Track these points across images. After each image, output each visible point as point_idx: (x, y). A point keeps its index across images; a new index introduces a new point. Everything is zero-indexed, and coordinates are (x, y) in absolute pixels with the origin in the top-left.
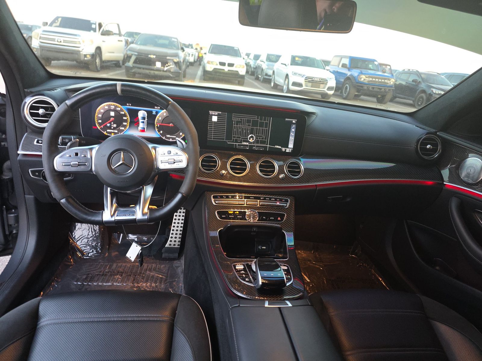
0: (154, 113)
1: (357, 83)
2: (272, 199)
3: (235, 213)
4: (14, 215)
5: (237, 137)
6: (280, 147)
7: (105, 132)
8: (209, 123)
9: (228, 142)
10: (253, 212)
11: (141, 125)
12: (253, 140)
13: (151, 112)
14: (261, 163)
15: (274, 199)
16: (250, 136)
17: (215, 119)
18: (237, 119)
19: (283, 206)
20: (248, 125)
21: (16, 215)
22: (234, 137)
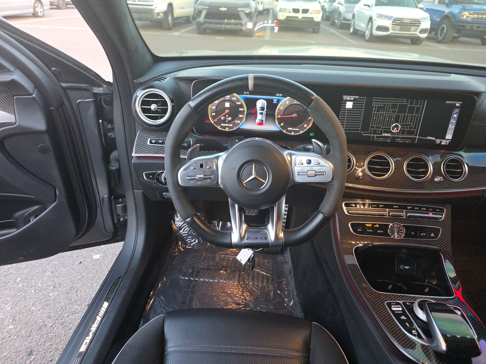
0: (275, 101)
1: (458, 22)
2: (422, 209)
3: (375, 226)
4: (121, 205)
5: (376, 127)
6: (434, 139)
7: (219, 126)
8: (342, 110)
9: (364, 133)
10: (398, 226)
11: (259, 117)
12: (397, 130)
13: (272, 100)
14: (409, 161)
15: (425, 209)
16: (394, 125)
17: (349, 105)
18: (378, 104)
19: (437, 218)
20: (393, 111)
21: (123, 205)
22: (372, 127)
